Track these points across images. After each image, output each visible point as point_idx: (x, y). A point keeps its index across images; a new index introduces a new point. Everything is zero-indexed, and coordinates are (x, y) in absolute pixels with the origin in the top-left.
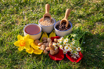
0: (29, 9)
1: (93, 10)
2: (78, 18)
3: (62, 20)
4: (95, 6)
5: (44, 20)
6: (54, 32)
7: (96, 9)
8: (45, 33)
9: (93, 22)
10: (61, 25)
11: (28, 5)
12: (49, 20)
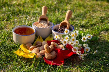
0: (22, 18)
1: (97, 21)
2: (80, 27)
3: (62, 23)
4: (99, 18)
5: (39, 22)
6: (51, 36)
7: (101, 21)
8: (40, 37)
9: (98, 31)
10: (60, 27)
11: (22, 14)
12: (46, 23)
